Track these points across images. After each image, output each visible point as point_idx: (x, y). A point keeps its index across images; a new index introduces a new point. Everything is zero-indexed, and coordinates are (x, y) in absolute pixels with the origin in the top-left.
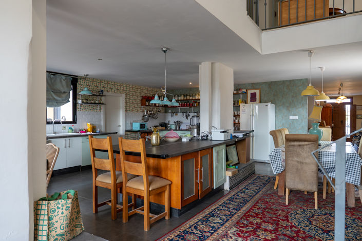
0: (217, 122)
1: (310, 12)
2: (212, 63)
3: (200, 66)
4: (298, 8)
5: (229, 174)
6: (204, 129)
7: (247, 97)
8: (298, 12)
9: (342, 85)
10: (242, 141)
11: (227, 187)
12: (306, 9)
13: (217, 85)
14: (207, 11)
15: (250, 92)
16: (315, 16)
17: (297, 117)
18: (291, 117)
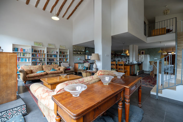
0: (134, 59)
1: (161, 32)
2: (133, 45)
3: (130, 46)
4: (157, 31)
5: (138, 71)
6: (131, 61)
7: (141, 53)
8: (157, 33)
9: (173, 49)
10: (141, 64)
11: (137, 74)
12: (159, 32)
13: (134, 50)
14: (138, 38)
15: (141, 51)
16: (162, 33)
17: (157, 59)
18: (155, 59)
